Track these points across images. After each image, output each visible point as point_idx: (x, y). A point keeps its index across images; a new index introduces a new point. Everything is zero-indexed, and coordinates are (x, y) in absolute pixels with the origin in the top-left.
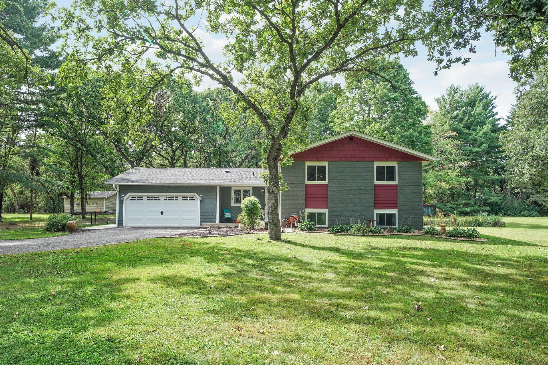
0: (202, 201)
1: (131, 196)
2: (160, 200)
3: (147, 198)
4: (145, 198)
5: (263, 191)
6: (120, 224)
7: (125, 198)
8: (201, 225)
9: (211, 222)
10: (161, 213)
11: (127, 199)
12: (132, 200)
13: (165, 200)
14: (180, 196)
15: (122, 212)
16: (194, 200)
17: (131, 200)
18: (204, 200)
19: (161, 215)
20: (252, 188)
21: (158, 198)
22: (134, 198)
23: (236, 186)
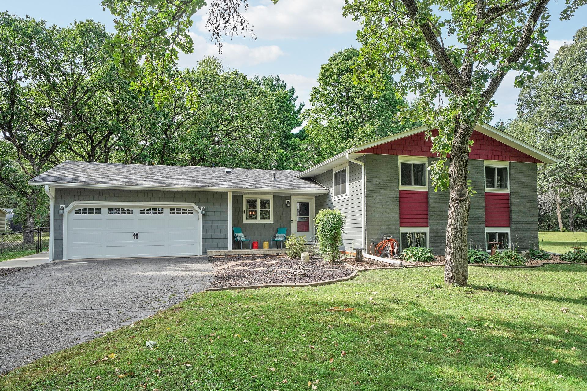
0: (204, 216)
1: (77, 206)
2: (130, 213)
3: (106, 210)
4: (104, 211)
5: (288, 202)
6: (58, 255)
7: (66, 210)
8: (204, 252)
9: (219, 248)
10: (134, 235)
11: (69, 212)
12: (79, 213)
13: (141, 213)
14: (167, 207)
15: (61, 235)
16: (192, 213)
17: (76, 213)
18: (208, 213)
19: (135, 238)
20: (272, 196)
21: (128, 210)
22: (83, 210)
23: (248, 193)
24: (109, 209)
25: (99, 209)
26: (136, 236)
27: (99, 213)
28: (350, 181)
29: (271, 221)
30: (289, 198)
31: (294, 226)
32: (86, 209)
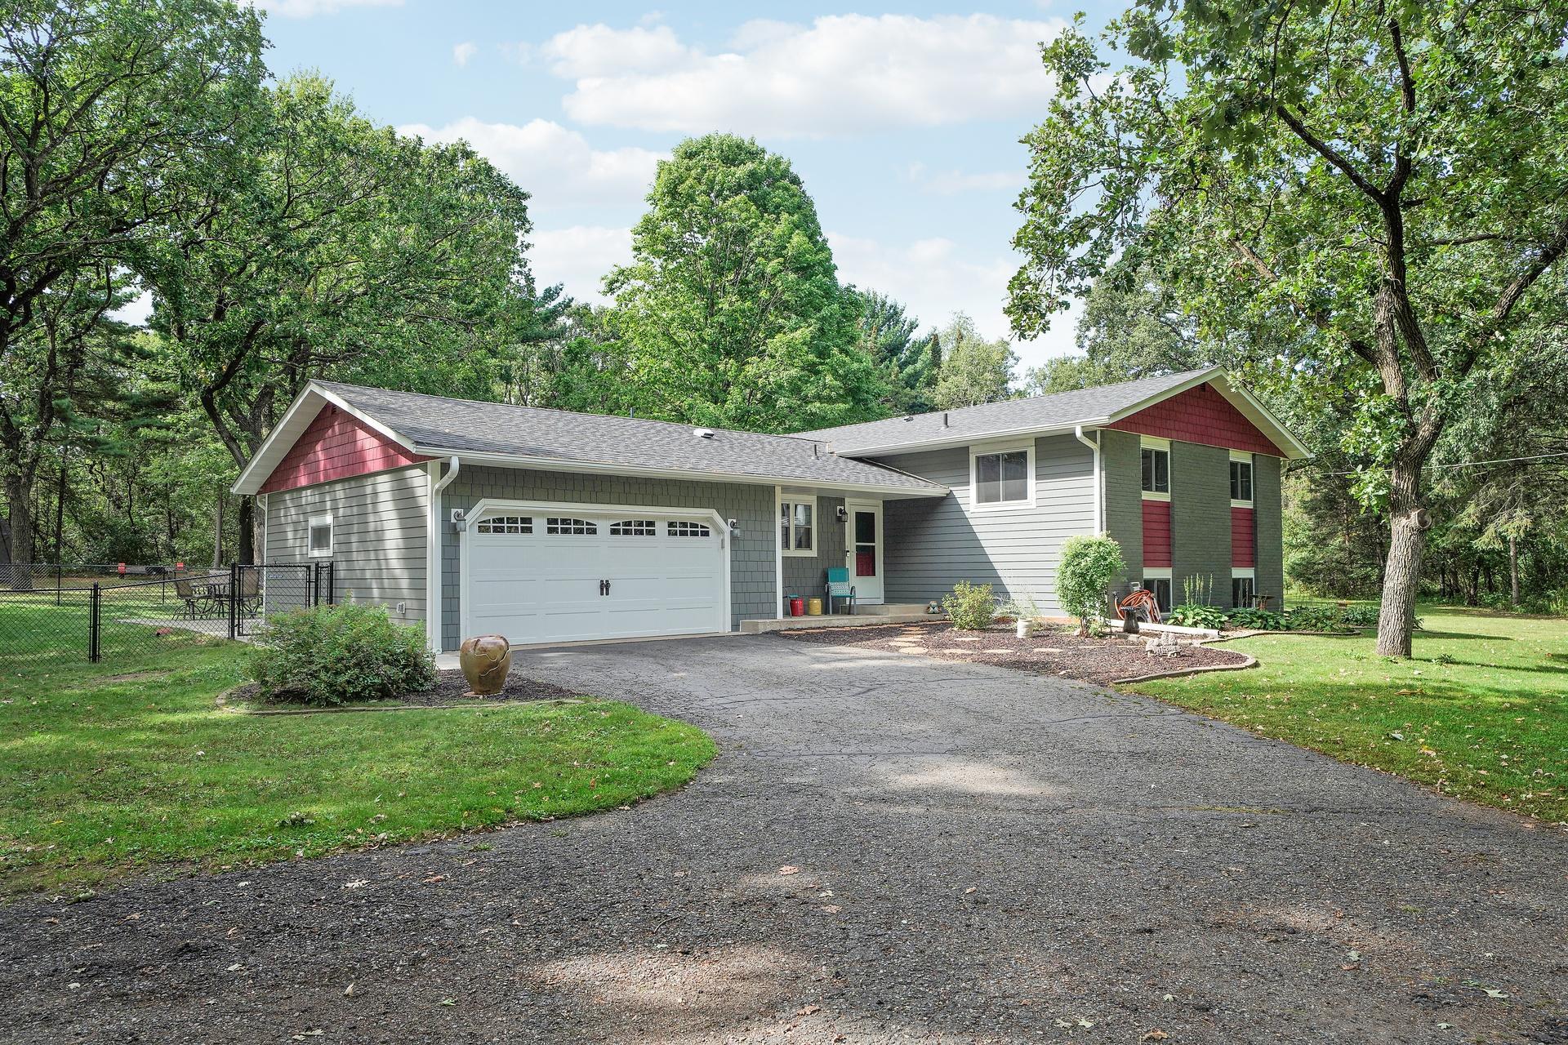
0: (734, 539)
1: (488, 512)
2: (594, 532)
3: (545, 525)
4: (542, 525)
5: (840, 510)
7: (464, 522)
8: (735, 627)
9: (765, 615)
10: (602, 585)
11: (472, 526)
12: (487, 530)
13: (614, 532)
15: (457, 584)
16: (706, 534)
17: (482, 529)
18: (740, 535)
19: (602, 594)
20: (815, 498)
21: (588, 524)
22: (494, 521)
23: (786, 489)
24: (550, 521)
25: (528, 521)
26: (605, 587)
27: (529, 530)
28: (1038, 477)
29: (813, 553)
30: (842, 501)
31: (851, 562)
32: (501, 520)
